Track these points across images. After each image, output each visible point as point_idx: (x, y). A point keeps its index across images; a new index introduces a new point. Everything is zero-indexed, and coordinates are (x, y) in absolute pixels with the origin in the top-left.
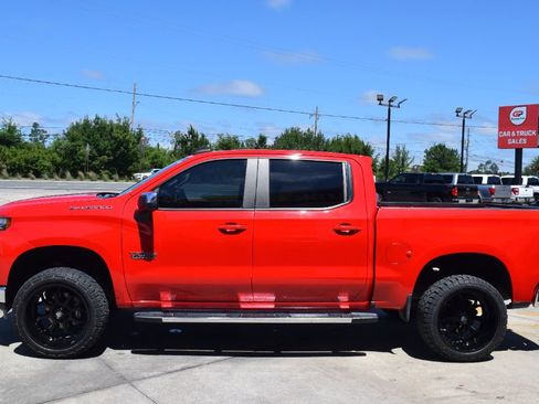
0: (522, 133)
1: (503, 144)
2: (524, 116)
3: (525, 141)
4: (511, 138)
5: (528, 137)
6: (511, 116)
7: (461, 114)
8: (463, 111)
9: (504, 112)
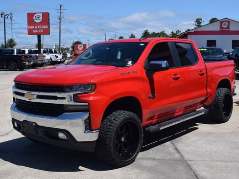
0: (40, 27)
1: (30, 32)
2: (41, 18)
3: (42, 31)
4: (35, 29)
5: (43, 29)
6: (34, 18)
7: (3, 16)
8: (4, 15)
9: (30, 16)
